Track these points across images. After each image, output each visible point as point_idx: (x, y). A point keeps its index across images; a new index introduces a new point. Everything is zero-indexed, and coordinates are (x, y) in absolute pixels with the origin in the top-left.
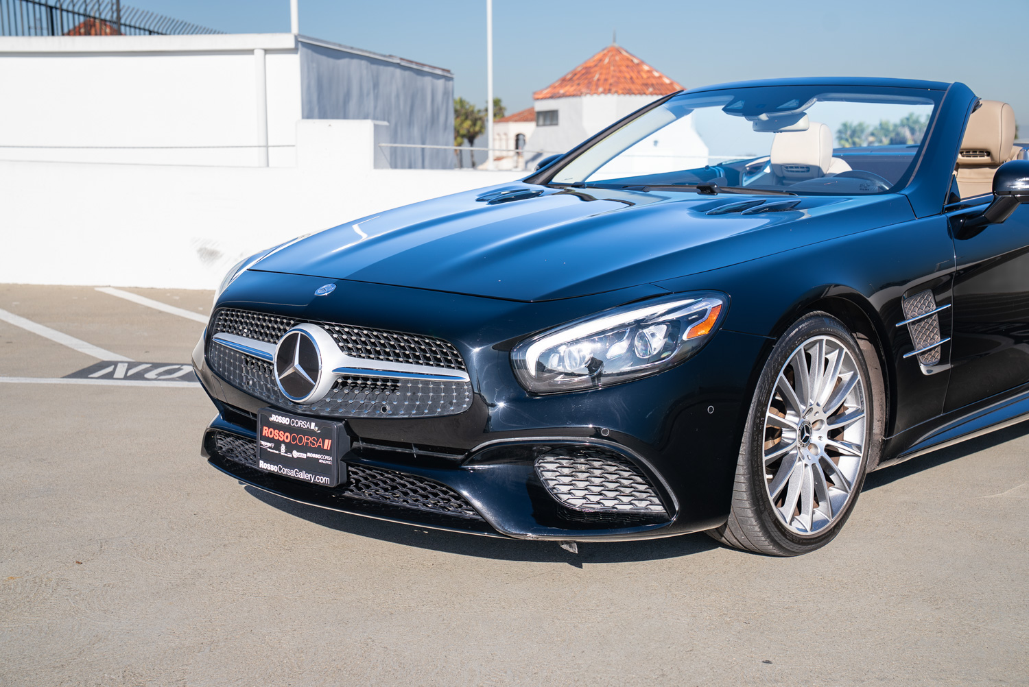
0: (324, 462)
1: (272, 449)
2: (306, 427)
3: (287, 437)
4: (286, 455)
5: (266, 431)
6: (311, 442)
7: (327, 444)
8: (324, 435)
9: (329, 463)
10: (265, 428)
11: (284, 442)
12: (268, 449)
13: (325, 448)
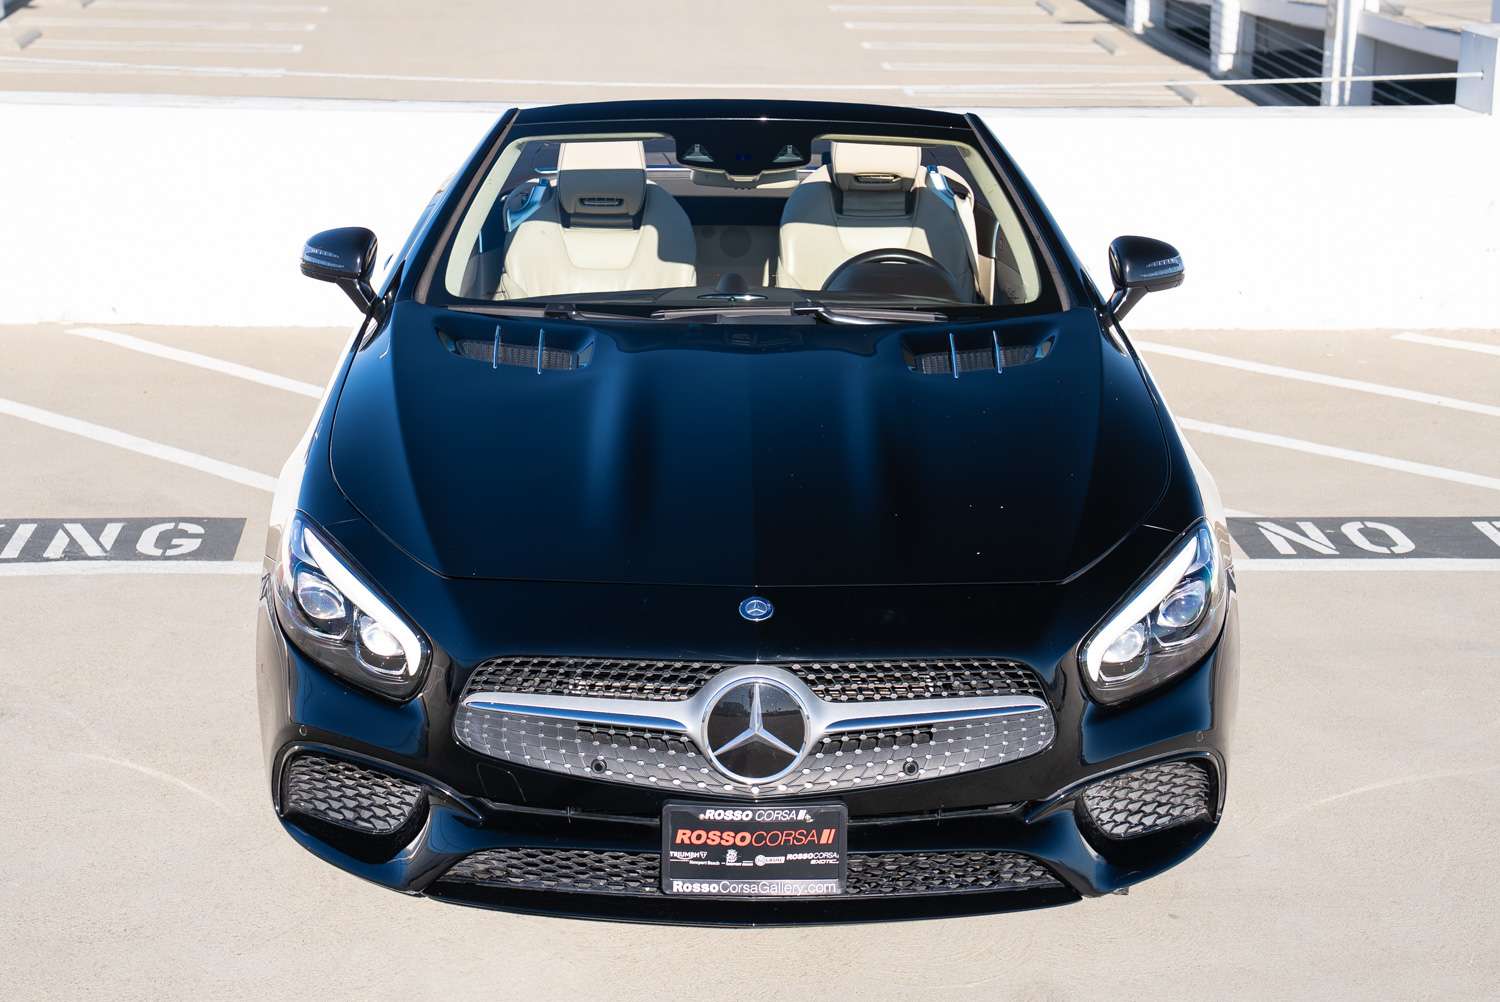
0: (820, 862)
1: (703, 860)
2: (788, 818)
3: (743, 839)
4: (737, 864)
5: (683, 835)
6: (795, 838)
7: (827, 836)
8: (820, 823)
9: (831, 862)
10: (680, 832)
11: (734, 846)
12: (691, 862)
13: (823, 840)
